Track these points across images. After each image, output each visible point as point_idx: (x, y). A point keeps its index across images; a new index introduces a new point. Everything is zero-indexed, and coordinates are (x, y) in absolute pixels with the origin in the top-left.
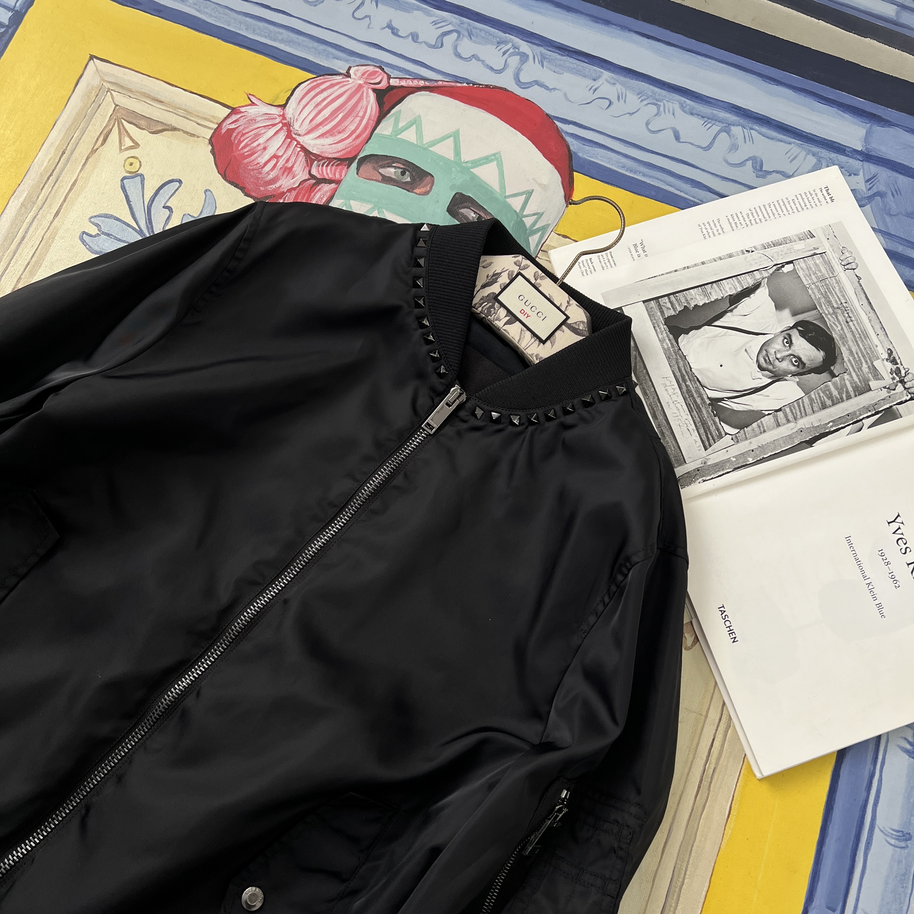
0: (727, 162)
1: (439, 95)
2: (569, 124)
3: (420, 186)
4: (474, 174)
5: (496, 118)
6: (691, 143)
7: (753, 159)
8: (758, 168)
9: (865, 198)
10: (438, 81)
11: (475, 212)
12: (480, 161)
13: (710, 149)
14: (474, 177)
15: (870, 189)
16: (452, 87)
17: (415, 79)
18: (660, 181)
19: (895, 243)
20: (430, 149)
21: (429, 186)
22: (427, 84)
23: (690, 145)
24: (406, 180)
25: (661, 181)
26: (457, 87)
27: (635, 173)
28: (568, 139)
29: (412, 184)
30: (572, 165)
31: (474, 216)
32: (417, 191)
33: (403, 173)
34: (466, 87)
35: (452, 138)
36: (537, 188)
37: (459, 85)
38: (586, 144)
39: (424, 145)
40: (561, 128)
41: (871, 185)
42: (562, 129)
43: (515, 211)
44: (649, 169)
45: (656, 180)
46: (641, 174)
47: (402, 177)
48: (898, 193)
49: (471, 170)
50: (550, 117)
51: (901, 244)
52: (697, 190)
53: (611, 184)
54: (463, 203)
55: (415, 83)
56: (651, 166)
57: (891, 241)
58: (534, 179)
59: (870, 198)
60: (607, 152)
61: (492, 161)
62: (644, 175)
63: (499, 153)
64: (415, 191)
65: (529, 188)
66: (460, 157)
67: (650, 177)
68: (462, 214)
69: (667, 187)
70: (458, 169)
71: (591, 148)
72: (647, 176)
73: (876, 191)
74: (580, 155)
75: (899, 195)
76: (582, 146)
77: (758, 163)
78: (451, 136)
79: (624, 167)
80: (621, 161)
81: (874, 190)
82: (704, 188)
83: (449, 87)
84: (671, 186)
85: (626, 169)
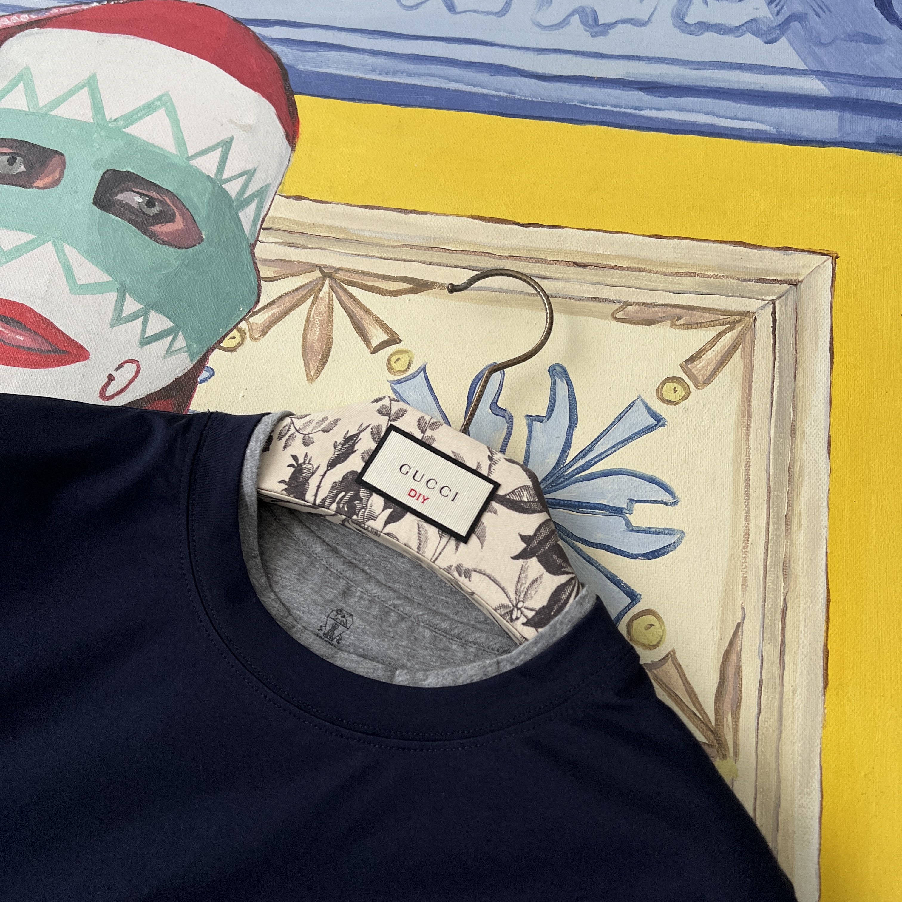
0: (540, 26)
1: (55, 30)
2: (273, 26)
3: (44, 175)
4: (131, 135)
5: (153, 42)
6: (475, 11)
7: (581, 11)
8: (591, 22)
9: (774, 28)
10: (51, 8)
11: (141, 195)
12: (137, 113)
13: (507, 12)
14: (131, 140)
15: (778, 13)
16: (76, 12)
17: (13, 14)
18: (437, 79)
19: (843, 85)
20: (52, 113)
21: (58, 171)
22: (34, 17)
23: (473, 14)
24: (18, 171)
25: (439, 77)
26: (83, 11)
27: (394, 74)
28: (276, 48)
29: (29, 175)
30: (290, 86)
31: (141, 200)
32: (39, 183)
33: (12, 161)
34: (98, 7)
35: (86, 89)
36: (238, 134)
37: (85, 7)
38: (306, 49)
39: (41, 109)
40: (260, 34)
41: (778, 8)
42: (263, 36)
43: (209, 177)
44: (417, 64)
45: (430, 78)
46: (405, 74)
47: (10, 167)
48: (825, 10)
49: (124, 130)
50: (240, 23)
51: (853, 84)
52: (500, 78)
53: (360, 100)
54: (118, 185)
55: (15, 20)
56: (418, 59)
57: (834, 84)
58: (231, 121)
59: (783, 27)
60: (342, 53)
61: (157, 108)
62: (410, 74)
63: (166, 94)
64: (35, 184)
65: (224, 136)
66: (104, 115)
67: (420, 75)
68: (121, 202)
69: (451, 85)
70: (103, 133)
71: (314, 54)
72: (414, 74)
73: (788, 14)
74: (300, 67)
75: (827, 12)
76: (301, 53)
77: (589, 15)
78: (83, 86)
79: (374, 70)
80: (368, 62)
81: (786, 13)
82: (512, 73)
83: (69, 14)
84: (456, 81)
85: (378, 72)
